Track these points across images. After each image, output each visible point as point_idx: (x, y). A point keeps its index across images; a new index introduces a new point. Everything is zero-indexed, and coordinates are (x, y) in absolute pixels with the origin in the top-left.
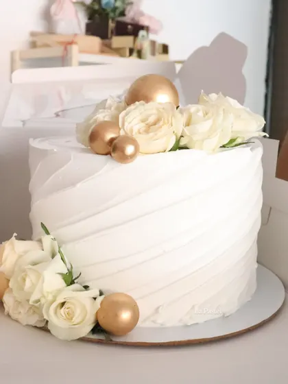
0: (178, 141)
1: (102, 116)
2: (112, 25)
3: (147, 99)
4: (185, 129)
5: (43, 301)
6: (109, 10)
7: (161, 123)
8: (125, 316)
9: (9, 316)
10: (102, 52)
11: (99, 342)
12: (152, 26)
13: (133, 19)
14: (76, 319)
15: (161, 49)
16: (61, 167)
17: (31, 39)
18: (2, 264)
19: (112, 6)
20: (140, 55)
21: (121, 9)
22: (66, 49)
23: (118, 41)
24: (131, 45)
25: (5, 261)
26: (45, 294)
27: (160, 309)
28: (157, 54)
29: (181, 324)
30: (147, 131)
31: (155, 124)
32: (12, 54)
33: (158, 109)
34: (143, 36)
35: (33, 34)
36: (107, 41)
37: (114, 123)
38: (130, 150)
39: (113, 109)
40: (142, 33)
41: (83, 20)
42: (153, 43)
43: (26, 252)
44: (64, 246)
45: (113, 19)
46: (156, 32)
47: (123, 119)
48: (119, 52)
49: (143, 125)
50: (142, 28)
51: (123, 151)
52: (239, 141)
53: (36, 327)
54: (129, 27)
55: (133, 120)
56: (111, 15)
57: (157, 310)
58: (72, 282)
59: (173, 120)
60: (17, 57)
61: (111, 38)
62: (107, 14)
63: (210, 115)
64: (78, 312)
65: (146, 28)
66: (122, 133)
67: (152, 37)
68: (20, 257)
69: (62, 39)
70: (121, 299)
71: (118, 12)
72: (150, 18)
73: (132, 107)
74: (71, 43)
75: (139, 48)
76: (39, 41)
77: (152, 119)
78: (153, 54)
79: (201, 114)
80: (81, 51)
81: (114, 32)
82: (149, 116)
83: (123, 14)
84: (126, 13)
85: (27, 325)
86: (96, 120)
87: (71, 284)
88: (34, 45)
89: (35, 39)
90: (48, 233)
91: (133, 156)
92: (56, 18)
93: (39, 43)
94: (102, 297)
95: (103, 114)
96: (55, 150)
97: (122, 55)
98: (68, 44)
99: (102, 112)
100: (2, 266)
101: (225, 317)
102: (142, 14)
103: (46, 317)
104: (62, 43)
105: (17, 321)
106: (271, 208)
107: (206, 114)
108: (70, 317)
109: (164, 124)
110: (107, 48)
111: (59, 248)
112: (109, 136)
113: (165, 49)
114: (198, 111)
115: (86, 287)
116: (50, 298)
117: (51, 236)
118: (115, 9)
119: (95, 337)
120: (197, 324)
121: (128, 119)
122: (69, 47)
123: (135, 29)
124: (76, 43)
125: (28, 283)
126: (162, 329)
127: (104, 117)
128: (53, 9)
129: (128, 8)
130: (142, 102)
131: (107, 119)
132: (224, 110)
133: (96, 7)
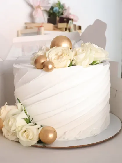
0: (71, 63)
1: (40, 53)
2: (58, 19)
3: (58, 46)
4: (74, 58)
5: (17, 130)
6: (56, 13)
7: (63, 55)
8: (51, 136)
9: (5, 137)
10: (54, 30)
11: (40, 147)
12: (75, 19)
13: (67, 16)
14: (30, 137)
15: (78, 28)
16: (24, 75)
17: (25, 26)
18: (1, 115)
19: (58, 11)
20: (69, 30)
21: (62, 12)
22: (39, 29)
23: (60, 25)
24: (66, 27)
25: (2, 114)
26: (18, 127)
27: (66, 133)
28: (76, 30)
29: (75, 139)
30: (58, 59)
31: (61, 56)
32: (18, 32)
33: (62, 50)
34: (71, 23)
35: (26, 24)
36: (56, 25)
37: (45, 56)
38: (50, 66)
39: (44, 50)
40: (70, 22)
41: (46, 17)
42: (75, 26)
43: (11, 110)
44: (26, 107)
45: (58, 16)
46: (76, 21)
47: (48, 54)
48: (60, 29)
49: (56, 56)
50: (70, 19)
51: (47, 67)
52: (98, 62)
53: (15, 141)
54: (65, 19)
55: (52, 55)
56: (58, 15)
57: (65, 133)
58: (30, 122)
59: (69, 54)
60: (20, 33)
61: (57, 24)
62: (56, 14)
63: (84, 51)
64: (31, 135)
65: (72, 20)
66: (48, 60)
67: (74, 23)
68: (8, 112)
69: (38, 25)
70: (49, 129)
71: (60, 13)
72: (73, 15)
73: (52, 49)
74: (41, 27)
75: (69, 28)
76: (29, 26)
77: (60, 54)
78: (75, 30)
79: (81, 51)
80: (45, 30)
81: (59, 21)
82: (59, 52)
83: (62, 14)
84: (64, 13)
85: (12, 140)
86: (37, 55)
87: (29, 123)
88: (26, 28)
89: (26, 25)
90: (20, 102)
91: (51, 69)
92: (35, 17)
93: (28, 27)
94: (42, 128)
95: (41, 53)
96: (22, 68)
97: (62, 31)
98: (39, 27)
99: (40, 52)
100: (1, 116)
101: (95, 136)
102: (70, 14)
103: (18, 137)
104: (37, 27)
105: (8, 139)
106: (116, 90)
107: (83, 51)
108: (28, 136)
109: (64, 55)
110: (56, 28)
111: (24, 108)
112: (42, 61)
113: (80, 28)
114: (80, 50)
115: (36, 124)
116: (20, 129)
117: (21, 104)
118: (59, 12)
119: (39, 145)
120: (82, 139)
121: (50, 54)
122: (40, 28)
123: (67, 20)
124: (43, 26)
125: (10, 123)
126: (68, 141)
127: (41, 54)
128: (34, 13)
129: (64, 12)
130: (56, 47)
131: (42, 54)
132: (90, 49)
133: (51, 12)
